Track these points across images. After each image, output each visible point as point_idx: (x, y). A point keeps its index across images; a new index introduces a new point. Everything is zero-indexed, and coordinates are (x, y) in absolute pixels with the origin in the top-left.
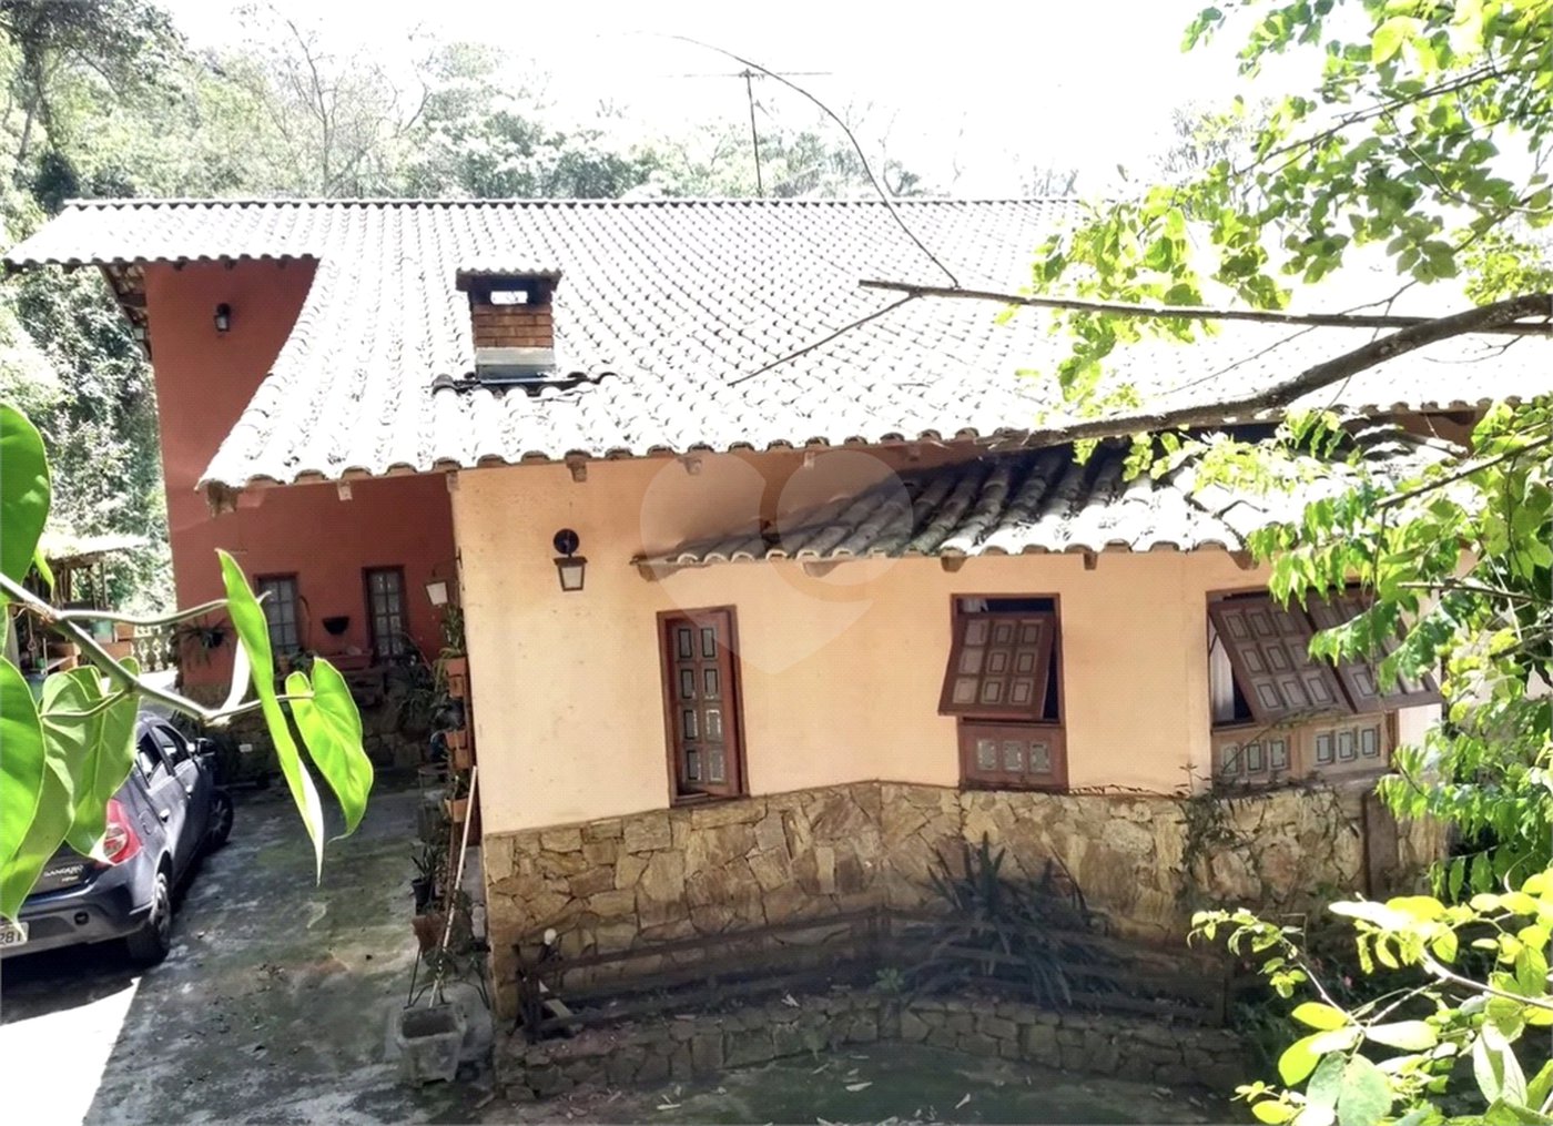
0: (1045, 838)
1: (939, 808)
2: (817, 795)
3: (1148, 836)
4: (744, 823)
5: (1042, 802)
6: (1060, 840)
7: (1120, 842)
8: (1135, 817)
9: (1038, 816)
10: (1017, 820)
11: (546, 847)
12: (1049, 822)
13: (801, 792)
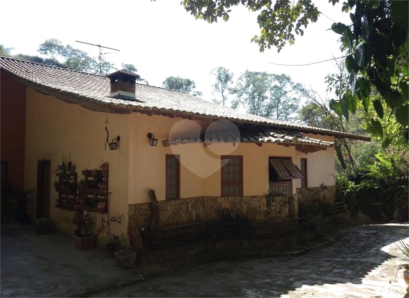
0: (239, 206)
1: (217, 201)
2: (193, 199)
3: (259, 204)
4: (180, 204)
5: (238, 198)
6: (242, 207)
7: (254, 205)
8: (257, 200)
9: (238, 201)
10: (233, 203)
11: (142, 208)
12: (240, 202)
13: (190, 198)
